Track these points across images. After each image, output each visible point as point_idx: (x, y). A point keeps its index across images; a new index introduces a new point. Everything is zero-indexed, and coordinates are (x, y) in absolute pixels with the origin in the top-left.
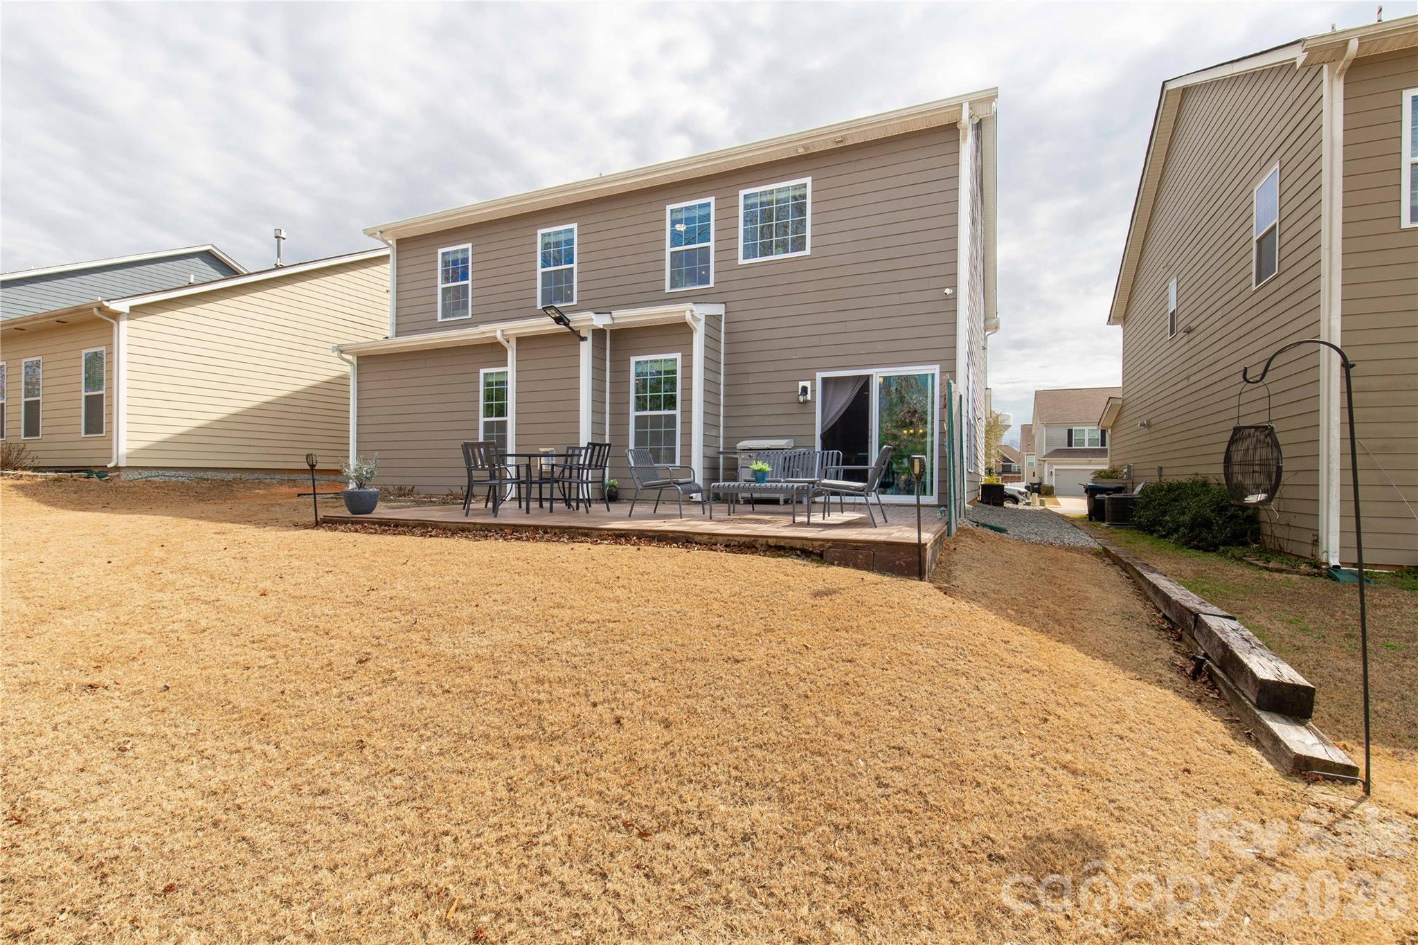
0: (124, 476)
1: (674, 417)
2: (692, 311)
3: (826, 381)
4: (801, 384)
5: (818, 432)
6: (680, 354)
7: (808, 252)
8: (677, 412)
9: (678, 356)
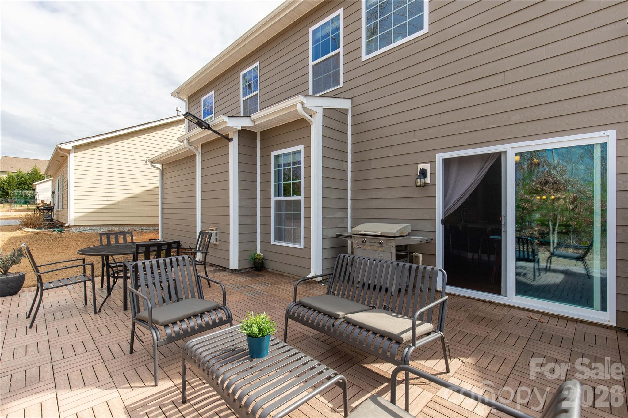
0: (72, 230)
1: (299, 201)
2: (302, 103)
3: (447, 162)
4: (421, 166)
5: (439, 216)
6: (302, 146)
7: (426, 29)
8: (301, 198)
9: (301, 148)
